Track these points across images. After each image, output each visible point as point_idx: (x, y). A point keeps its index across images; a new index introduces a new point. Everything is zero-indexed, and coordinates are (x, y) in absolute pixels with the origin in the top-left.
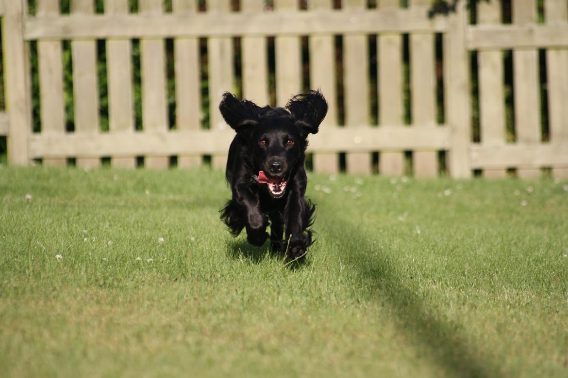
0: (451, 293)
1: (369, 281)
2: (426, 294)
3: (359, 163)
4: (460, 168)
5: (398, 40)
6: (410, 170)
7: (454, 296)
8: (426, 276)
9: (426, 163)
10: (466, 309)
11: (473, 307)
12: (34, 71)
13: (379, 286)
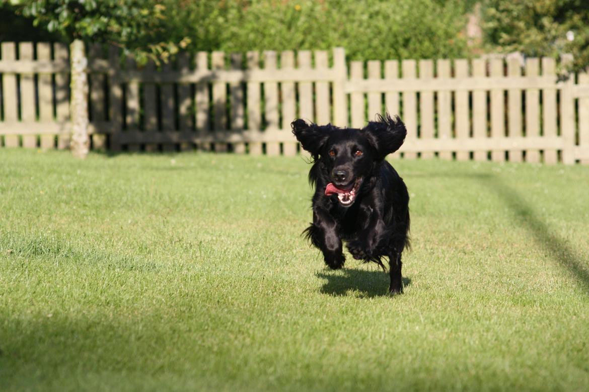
0: (563, 223)
1: (521, 217)
2: (549, 225)
3: (515, 156)
4: (568, 159)
5: (537, 94)
6: (542, 160)
7: (565, 225)
8: (550, 215)
9: (551, 156)
10: (571, 232)
11: (575, 230)
12: (349, 109)
13: (526, 220)
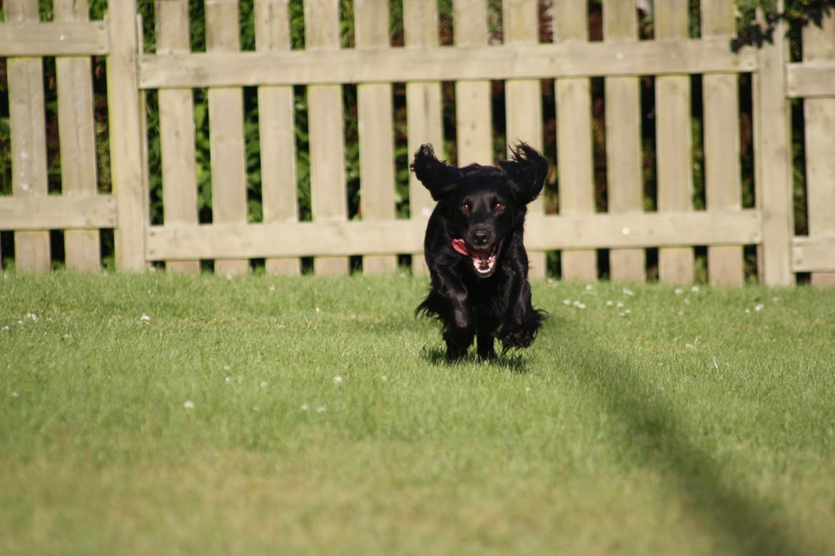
0: (764, 456)
1: (643, 438)
2: (728, 458)
3: (627, 266)
4: (777, 272)
5: (685, 85)
6: (703, 276)
7: (769, 459)
8: (727, 431)
9: (726, 264)
10: (787, 479)
11: (797, 476)
13: (658, 446)
